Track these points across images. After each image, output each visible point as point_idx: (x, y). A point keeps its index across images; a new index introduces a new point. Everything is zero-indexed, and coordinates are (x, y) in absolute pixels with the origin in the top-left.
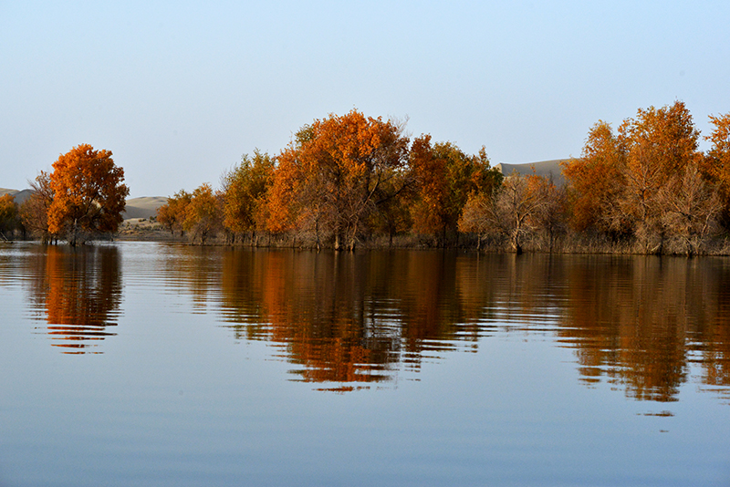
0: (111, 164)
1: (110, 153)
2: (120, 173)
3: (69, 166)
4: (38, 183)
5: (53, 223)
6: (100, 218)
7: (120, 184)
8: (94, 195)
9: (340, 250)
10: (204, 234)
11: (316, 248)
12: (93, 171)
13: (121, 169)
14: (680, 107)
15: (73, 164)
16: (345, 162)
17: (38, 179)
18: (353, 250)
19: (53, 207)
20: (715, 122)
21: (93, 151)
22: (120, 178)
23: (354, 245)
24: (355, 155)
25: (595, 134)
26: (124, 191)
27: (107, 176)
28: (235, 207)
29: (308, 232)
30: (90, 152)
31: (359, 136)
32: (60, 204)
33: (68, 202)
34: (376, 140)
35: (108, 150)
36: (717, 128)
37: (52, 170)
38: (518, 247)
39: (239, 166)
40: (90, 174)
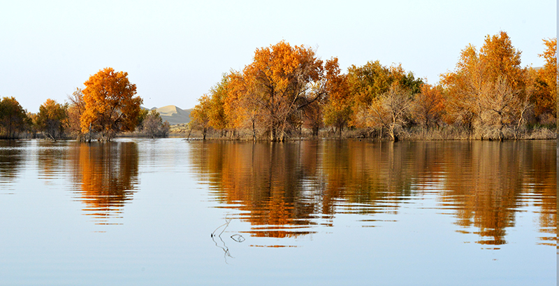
0: (127, 81)
1: (126, 74)
2: (134, 88)
3: (95, 84)
4: (74, 97)
5: (85, 126)
6: (121, 121)
7: (134, 97)
8: (116, 104)
9: (274, 141)
10: (205, 131)
11: (253, 140)
12: (112, 88)
13: (133, 85)
14: (504, 35)
15: (98, 82)
16: (274, 78)
17: (74, 94)
18: (283, 141)
19: (84, 114)
20: (546, 44)
21: (114, 72)
22: (134, 92)
23: (284, 137)
24: (282, 74)
25: (465, 54)
26: (139, 101)
27: (124, 90)
28: (216, 112)
29: (248, 129)
30: (113, 73)
31: (284, 61)
32: (89, 112)
33: (94, 111)
34: (296, 63)
35: (124, 72)
36: (548, 48)
37: (85, 87)
38: (395, 136)
39: (220, 82)
40: (110, 90)
